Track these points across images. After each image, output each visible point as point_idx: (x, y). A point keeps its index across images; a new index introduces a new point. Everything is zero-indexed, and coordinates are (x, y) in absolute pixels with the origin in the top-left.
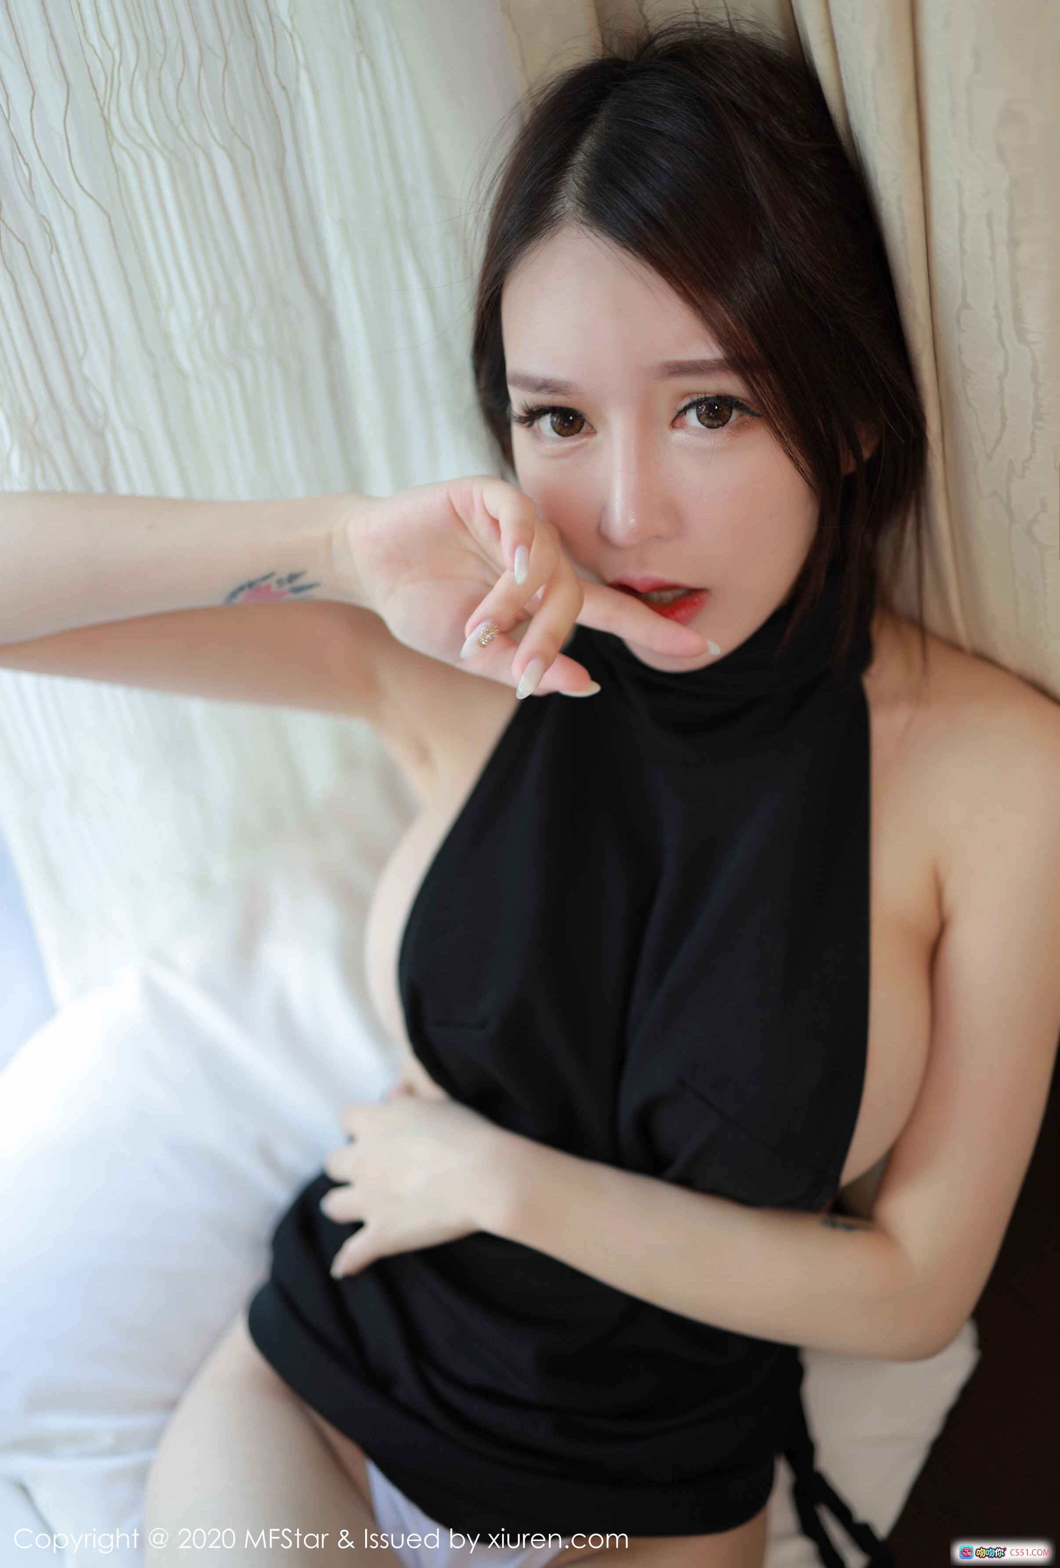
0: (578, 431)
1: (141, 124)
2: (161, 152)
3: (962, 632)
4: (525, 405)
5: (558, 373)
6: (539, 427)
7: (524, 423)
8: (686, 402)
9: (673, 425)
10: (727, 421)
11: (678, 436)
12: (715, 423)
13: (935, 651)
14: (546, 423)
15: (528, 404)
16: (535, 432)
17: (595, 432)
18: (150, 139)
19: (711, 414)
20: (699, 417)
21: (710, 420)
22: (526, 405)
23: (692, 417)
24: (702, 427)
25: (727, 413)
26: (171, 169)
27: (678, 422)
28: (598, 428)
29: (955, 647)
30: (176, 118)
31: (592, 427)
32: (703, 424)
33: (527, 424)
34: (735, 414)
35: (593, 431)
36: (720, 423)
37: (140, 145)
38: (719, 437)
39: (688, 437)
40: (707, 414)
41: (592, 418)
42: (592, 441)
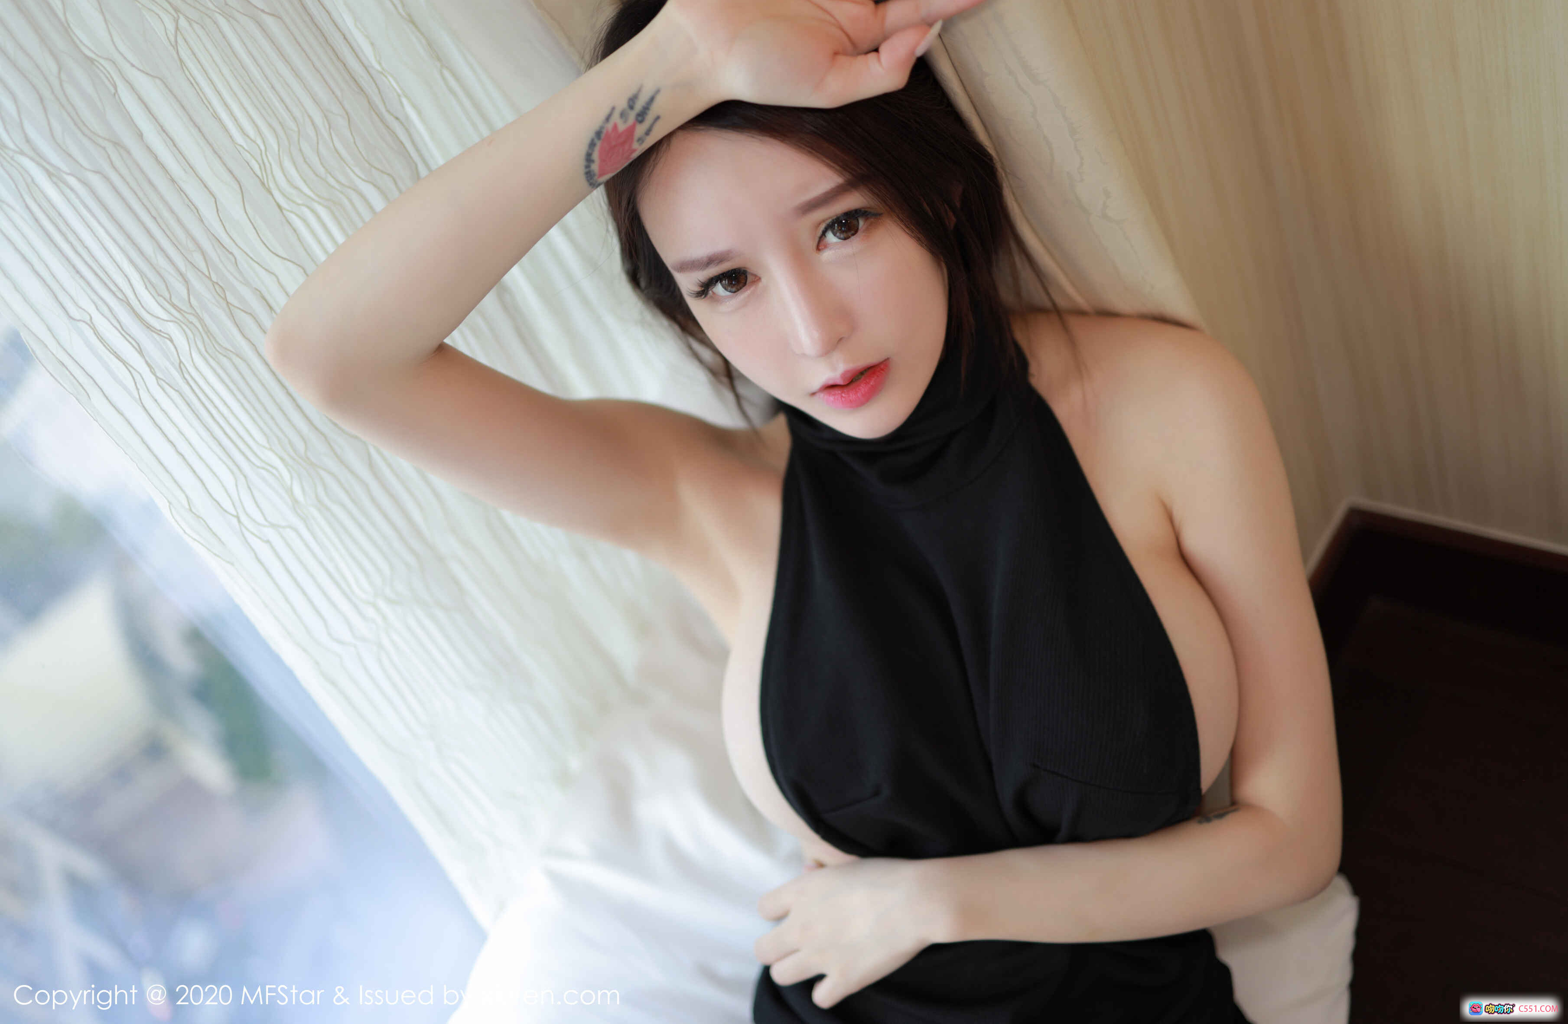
0: (745, 284)
1: (297, 188)
2: (319, 203)
3: (1081, 301)
4: (700, 283)
5: (720, 246)
6: (714, 293)
7: (701, 296)
8: (823, 227)
9: (819, 248)
10: (858, 229)
11: (827, 255)
12: (850, 234)
13: (1074, 322)
14: (719, 289)
15: (702, 281)
16: (711, 297)
17: (760, 279)
18: (309, 197)
19: (843, 229)
20: (835, 235)
21: (845, 233)
22: (700, 281)
23: (831, 237)
24: (840, 240)
25: (855, 222)
26: (332, 213)
27: (822, 243)
28: (760, 273)
29: (1080, 313)
30: (322, 171)
31: (756, 276)
32: (840, 239)
33: (703, 296)
34: (861, 223)
35: (757, 278)
36: (853, 232)
37: (303, 205)
38: (855, 244)
39: (834, 252)
40: (840, 230)
41: (752, 268)
42: (760, 285)
